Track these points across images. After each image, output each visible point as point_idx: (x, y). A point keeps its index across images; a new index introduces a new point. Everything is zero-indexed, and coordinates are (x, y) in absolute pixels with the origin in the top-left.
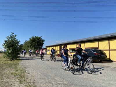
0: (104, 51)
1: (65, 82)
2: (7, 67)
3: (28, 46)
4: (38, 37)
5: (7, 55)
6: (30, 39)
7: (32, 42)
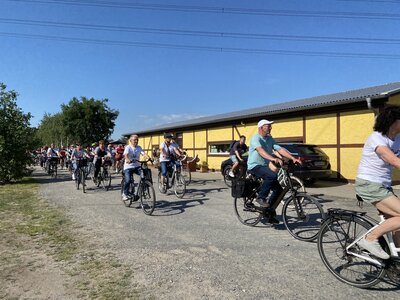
3: (56, 134)
4: (92, 100)
6: (63, 106)
7: (73, 119)
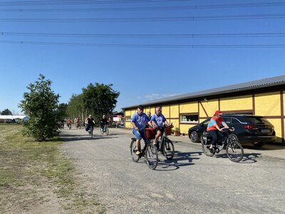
0: (269, 120)
1: (170, 196)
2: (31, 158)
3: (79, 108)
4: (103, 85)
5: (31, 129)
6: (83, 89)
7: (90, 97)
